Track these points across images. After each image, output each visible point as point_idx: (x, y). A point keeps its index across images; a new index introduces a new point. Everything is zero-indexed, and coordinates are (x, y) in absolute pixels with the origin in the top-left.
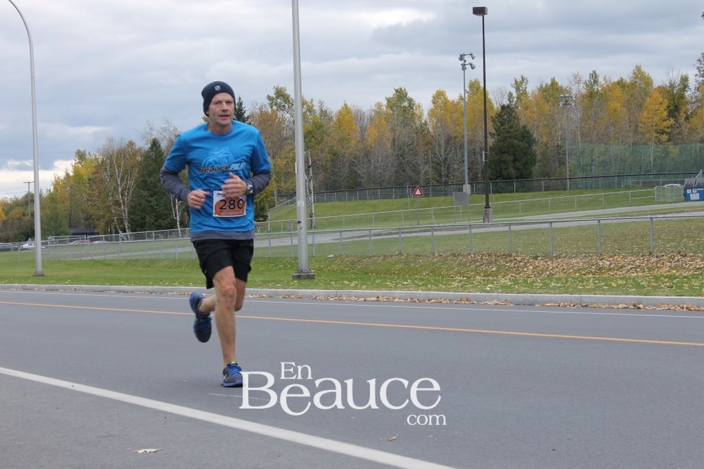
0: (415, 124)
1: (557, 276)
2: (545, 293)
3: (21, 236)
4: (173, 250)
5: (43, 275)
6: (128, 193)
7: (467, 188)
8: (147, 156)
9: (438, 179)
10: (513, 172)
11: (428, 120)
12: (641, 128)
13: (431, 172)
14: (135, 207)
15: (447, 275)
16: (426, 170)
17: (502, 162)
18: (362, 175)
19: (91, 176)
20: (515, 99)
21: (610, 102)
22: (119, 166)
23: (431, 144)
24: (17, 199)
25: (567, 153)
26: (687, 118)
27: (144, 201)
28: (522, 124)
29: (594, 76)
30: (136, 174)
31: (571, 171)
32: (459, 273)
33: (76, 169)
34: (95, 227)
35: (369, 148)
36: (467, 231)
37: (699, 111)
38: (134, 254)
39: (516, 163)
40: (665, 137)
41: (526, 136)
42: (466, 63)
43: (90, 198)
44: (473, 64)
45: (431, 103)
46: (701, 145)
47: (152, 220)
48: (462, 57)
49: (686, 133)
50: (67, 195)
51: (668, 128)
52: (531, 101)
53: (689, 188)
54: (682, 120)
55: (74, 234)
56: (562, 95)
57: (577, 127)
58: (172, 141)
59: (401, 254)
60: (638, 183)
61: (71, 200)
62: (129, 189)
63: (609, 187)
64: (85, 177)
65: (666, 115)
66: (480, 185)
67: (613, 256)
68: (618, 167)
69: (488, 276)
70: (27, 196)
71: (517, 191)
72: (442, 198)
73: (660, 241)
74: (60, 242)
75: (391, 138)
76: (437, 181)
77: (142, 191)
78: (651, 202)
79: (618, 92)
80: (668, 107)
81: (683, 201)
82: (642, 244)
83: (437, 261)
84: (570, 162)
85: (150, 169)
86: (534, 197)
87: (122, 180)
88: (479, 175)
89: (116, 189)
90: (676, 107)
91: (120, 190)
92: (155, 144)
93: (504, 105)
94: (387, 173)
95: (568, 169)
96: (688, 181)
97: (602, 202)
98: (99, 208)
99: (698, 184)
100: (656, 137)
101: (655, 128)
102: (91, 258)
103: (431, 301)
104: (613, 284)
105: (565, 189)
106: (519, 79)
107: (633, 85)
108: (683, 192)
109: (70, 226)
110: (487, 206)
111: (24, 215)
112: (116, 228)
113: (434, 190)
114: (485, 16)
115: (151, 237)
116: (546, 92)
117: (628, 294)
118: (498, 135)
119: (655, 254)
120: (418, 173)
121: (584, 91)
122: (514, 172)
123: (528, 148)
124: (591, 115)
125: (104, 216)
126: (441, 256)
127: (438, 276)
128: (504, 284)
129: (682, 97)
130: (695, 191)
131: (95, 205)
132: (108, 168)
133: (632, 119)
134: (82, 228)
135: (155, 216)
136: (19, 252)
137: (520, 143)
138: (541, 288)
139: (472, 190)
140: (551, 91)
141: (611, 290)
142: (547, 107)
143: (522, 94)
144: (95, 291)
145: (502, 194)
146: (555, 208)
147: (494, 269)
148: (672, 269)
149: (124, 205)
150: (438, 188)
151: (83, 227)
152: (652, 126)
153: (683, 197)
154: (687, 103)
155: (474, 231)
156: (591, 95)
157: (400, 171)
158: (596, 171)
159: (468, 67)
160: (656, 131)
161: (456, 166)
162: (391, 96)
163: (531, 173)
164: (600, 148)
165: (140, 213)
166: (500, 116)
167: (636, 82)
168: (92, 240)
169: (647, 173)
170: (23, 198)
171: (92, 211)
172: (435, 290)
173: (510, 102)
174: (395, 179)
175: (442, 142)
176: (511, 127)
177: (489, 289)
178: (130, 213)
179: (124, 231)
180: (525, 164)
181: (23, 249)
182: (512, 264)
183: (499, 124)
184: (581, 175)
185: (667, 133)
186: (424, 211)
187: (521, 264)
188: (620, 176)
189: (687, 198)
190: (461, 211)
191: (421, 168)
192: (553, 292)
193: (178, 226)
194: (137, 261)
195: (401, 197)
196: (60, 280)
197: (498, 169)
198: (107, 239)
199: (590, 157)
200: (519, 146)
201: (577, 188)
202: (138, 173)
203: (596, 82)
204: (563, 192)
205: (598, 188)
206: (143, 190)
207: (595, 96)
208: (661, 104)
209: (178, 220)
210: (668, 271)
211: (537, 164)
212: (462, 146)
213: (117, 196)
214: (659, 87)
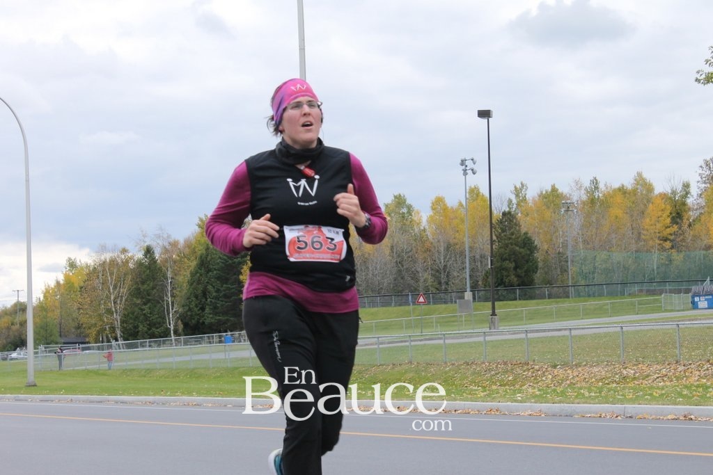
0: (414, 230)
1: (579, 385)
2: (584, 403)
3: (10, 345)
4: (170, 360)
5: (35, 385)
6: (121, 301)
7: (468, 295)
8: (139, 264)
9: (437, 286)
10: (514, 279)
11: (427, 227)
12: (644, 235)
13: (430, 280)
14: (128, 315)
15: (461, 384)
16: (426, 277)
17: (503, 269)
18: (360, 283)
19: (82, 284)
20: (515, 206)
21: (611, 209)
22: (112, 274)
23: (430, 251)
24: (6, 308)
25: (569, 260)
26: (690, 225)
27: (136, 309)
28: (523, 230)
29: (595, 182)
30: (128, 282)
31: (573, 278)
32: (473, 382)
33: (66, 276)
34: (85, 337)
35: (366, 256)
36: (481, 339)
37: (703, 218)
38: (129, 363)
39: (518, 270)
40: (668, 245)
41: (527, 243)
42: (467, 168)
43: (81, 306)
44: (475, 169)
45: (430, 209)
46: (705, 252)
47: (146, 329)
48: (463, 163)
49: (689, 241)
50: (57, 304)
51: (671, 234)
52: (531, 207)
53: (697, 296)
54: (685, 227)
55: (64, 343)
56: (563, 202)
57: (578, 234)
58: (165, 248)
59: (411, 362)
60: (641, 291)
61: (61, 308)
62: (122, 297)
63: (612, 294)
64: (76, 285)
65: (669, 222)
66: (482, 293)
67: (636, 365)
68: (621, 275)
69: (505, 385)
70: (15, 305)
71: (520, 299)
72: (444, 306)
73: (684, 349)
74: (50, 352)
75: (389, 245)
76: (437, 289)
77: (135, 299)
78: (659, 310)
79: (619, 198)
80: (671, 213)
81: (691, 309)
82: (665, 352)
83: (450, 370)
84: (572, 269)
85: (143, 277)
86: (538, 304)
87: (115, 287)
88: (480, 283)
89: (108, 297)
90: (678, 213)
91: (112, 298)
92: (149, 251)
93: (505, 211)
94: (386, 280)
95: (570, 276)
96: (694, 288)
97: (608, 309)
98: (90, 317)
99: (706, 292)
100: (660, 244)
101: (658, 235)
102: (84, 368)
103: (457, 412)
104: (654, 394)
105: (568, 297)
106: (519, 186)
107: (634, 192)
108: (690, 300)
109: (61, 336)
110: (494, 314)
111: (12, 324)
112: (107, 337)
113: (433, 297)
114: (490, 119)
115: (143, 346)
116: (546, 198)
117: (677, 405)
118: (499, 242)
119: (681, 362)
120: (417, 281)
121: (584, 198)
122: (516, 279)
123: (529, 255)
124: (592, 221)
125: (96, 324)
126: (453, 364)
127: (452, 385)
128: (533, 393)
129: (684, 204)
130: (702, 298)
131: (87, 314)
132: (100, 275)
133: (634, 226)
134: (72, 338)
135: (149, 325)
136: (8, 362)
137: (522, 250)
138: (576, 397)
139: (474, 298)
140: (551, 197)
141: (654, 399)
142: (548, 214)
143: (522, 200)
144: (92, 402)
145: (505, 302)
146: (560, 315)
147: (510, 378)
148: (702, 378)
149: (116, 313)
150: (438, 296)
151: (73, 336)
152: (655, 232)
153: (691, 305)
154: (689, 209)
155: (488, 338)
156: (592, 201)
157: (399, 278)
158: (598, 279)
159: (469, 172)
160: (659, 237)
161: (455, 274)
162: (390, 202)
163: (533, 280)
164: (603, 255)
165: (131, 321)
166: (501, 223)
167: (637, 189)
168: (84, 349)
169: (651, 281)
170: (12, 307)
171: (83, 319)
172: (461, 400)
173: (510, 208)
174: (394, 287)
175: (442, 249)
176: (512, 234)
177: (520, 398)
178: (123, 322)
179: (116, 340)
180: (527, 272)
181: (12, 359)
182: (530, 373)
183: (500, 231)
184: (583, 283)
185: (670, 240)
186: (425, 319)
187: (539, 373)
188: (624, 284)
189: (695, 306)
190: (464, 319)
191: (421, 275)
192: (592, 402)
193: (172, 335)
194: (132, 370)
195: (400, 305)
196: (54, 391)
197: (499, 276)
198: (99, 348)
199: (592, 265)
200: (520, 253)
201: (579, 296)
202: (131, 280)
203: (597, 188)
204: (566, 299)
205: (603, 296)
206: (137, 298)
207: (596, 203)
208: (662, 210)
209: (172, 328)
210: (698, 381)
211: (539, 271)
212: (462, 254)
213: (109, 304)
214: (660, 194)
